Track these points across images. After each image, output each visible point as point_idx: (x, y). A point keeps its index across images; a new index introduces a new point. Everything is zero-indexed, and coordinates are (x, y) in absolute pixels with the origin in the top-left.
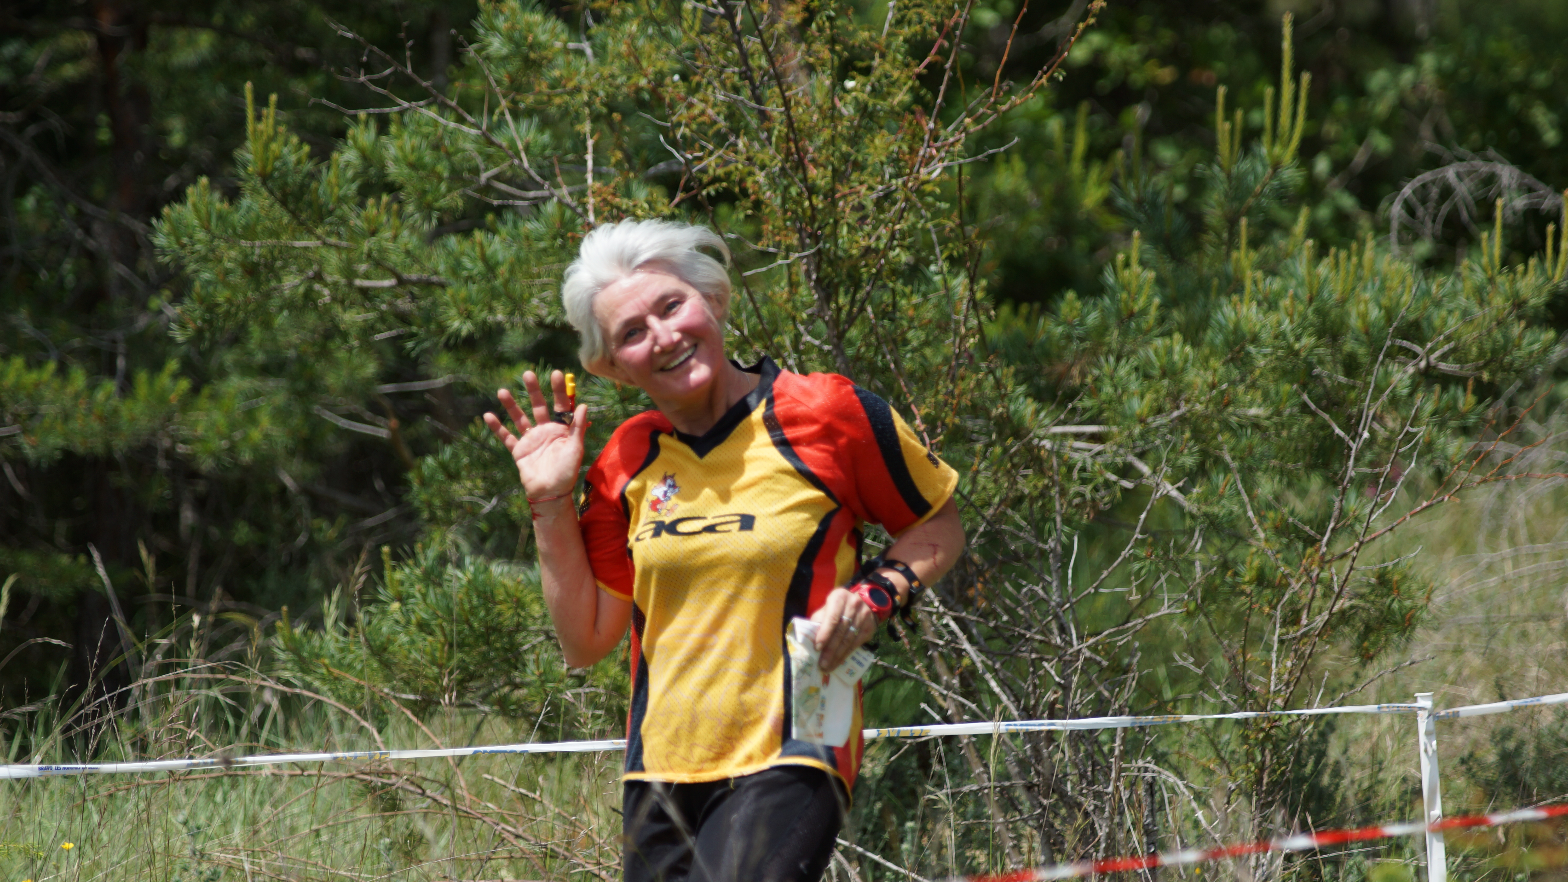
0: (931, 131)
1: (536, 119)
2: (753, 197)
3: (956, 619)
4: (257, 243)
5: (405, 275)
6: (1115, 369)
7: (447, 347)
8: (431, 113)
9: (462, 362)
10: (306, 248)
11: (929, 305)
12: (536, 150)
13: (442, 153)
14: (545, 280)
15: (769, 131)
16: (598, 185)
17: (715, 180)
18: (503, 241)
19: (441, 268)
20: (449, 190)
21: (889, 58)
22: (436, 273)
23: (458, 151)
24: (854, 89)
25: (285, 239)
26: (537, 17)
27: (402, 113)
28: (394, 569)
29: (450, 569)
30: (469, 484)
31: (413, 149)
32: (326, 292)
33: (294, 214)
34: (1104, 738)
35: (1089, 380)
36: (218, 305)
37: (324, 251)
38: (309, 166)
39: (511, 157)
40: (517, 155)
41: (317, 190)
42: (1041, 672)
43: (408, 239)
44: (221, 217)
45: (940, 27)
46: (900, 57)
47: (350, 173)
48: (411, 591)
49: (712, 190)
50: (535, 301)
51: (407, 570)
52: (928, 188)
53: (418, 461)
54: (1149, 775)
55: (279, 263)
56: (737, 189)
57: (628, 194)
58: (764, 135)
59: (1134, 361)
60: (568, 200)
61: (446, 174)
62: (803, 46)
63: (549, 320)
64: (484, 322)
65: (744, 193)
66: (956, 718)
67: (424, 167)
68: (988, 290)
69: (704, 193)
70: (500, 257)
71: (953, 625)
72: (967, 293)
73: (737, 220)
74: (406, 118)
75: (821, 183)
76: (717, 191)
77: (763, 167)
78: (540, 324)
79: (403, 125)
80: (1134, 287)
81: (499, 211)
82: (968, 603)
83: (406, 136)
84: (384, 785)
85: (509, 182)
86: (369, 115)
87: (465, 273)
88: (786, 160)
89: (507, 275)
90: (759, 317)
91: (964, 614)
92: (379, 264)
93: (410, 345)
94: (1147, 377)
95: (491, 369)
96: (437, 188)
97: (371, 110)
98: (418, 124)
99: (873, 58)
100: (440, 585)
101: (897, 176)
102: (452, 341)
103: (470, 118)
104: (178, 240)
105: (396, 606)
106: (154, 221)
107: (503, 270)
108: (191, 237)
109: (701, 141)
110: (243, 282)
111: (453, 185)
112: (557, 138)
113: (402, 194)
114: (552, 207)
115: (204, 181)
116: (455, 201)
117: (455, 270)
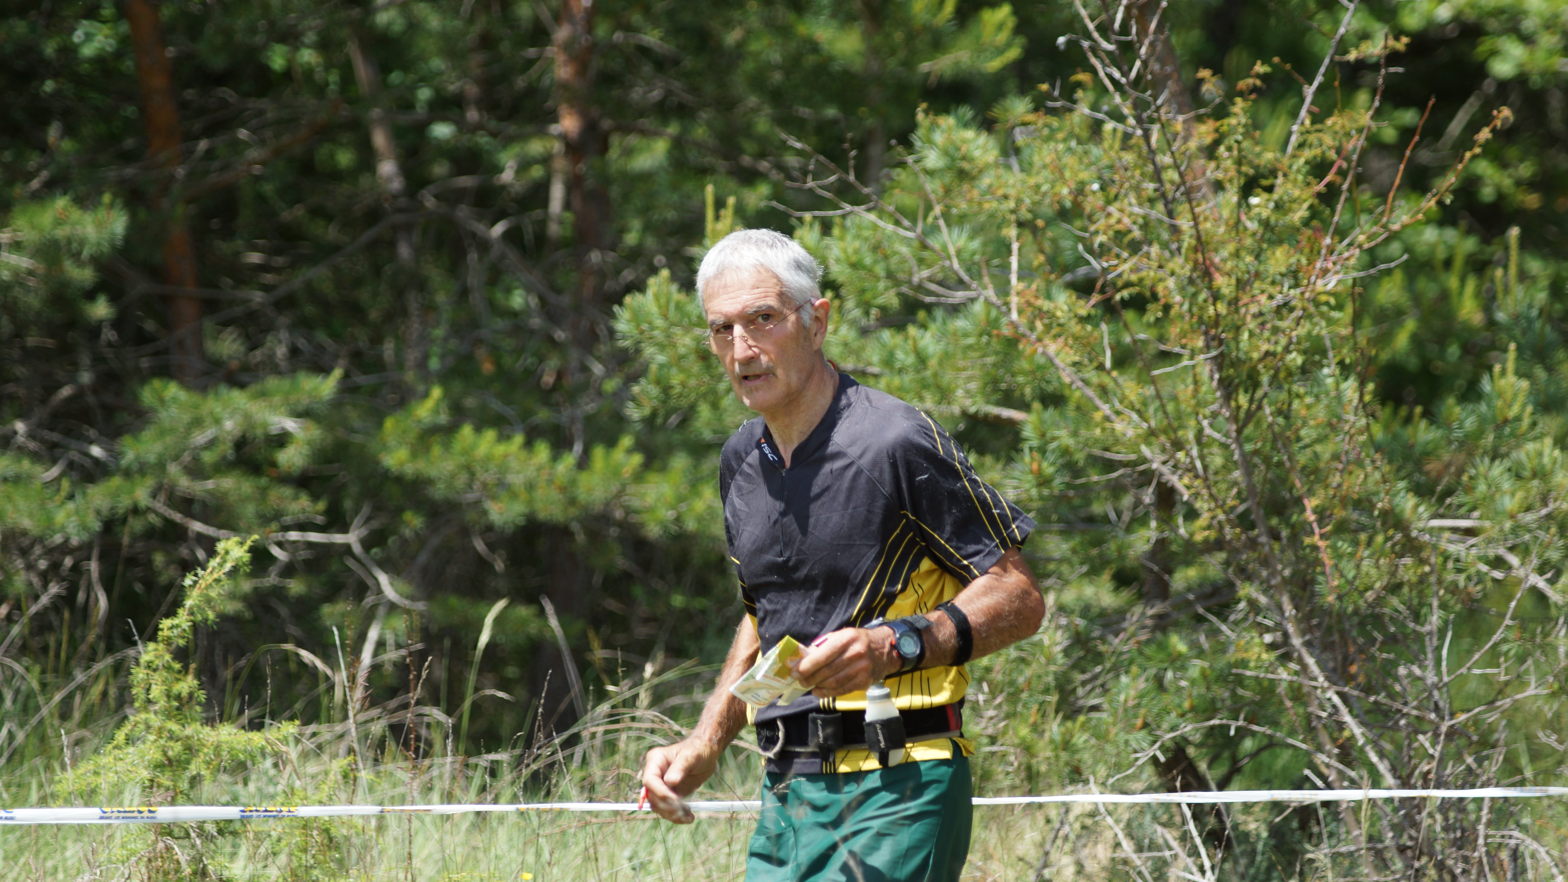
0: (1328, 247)
1: (967, 227)
2: (1163, 301)
3: (1339, 693)
6: (1490, 468)
8: (872, 217)
11: (1321, 406)
12: (966, 255)
13: (880, 256)
14: (969, 373)
15: (1179, 241)
16: (1022, 286)
17: (1128, 285)
18: (933, 336)
19: (875, 359)
20: (886, 289)
21: (1292, 177)
22: (870, 364)
23: (895, 253)
24: (1258, 206)
26: (970, 134)
27: (844, 216)
31: (855, 251)
34: (1471, 807)
35: (1465, 478)
36: (672, 387)
39: (943, 260)
40: (949, 258)
42: (1416, 745)
43: (846, 332)
44: (679, 306)
45: (1339, 151)
46: (1300, 177)
49: (1125, 294)
50: (960, 393)
52: (1323, 298)
54: (1513, 842)
56: (1148, 294)
57: (1049, 297)
58: (1174, 246)
59: (1507, 463)
60: (994, 298)
61: (882, 274)
62: (1212, 165)
63: (972, 410)
65: (1155, 297)
66: (1337, 784)
67: (864, 267)
68: (1376, 393)
69: (1118, 297)
70: (930, 349)
71: (1336, 700)
72: (1356, 396)
73: (1148, 323)
74: (848, 222)
75: (1225, 291)
76: (1130, 295)
77: (1173, 274)
78: (965, 414)
79: (844, 228)
80: (1509, 395)
81: (929, 308)
82: (1349, 678)
83: (849, 237)
85: (941, 283)
86: (815, 217)
87: (898, 365)
88: (1194, 269)
89: (937, 367)
90: (1165, 413)
91: (1346, 689)
94: (1519, 477)
96: (876, 288)
97: (818, 213)
98: (860, 227)
99: (1276, 177)
101: (1296, 285)
103: (906, 223)
104: (638, 326)
106: (616, 308)
107: (933, 363)
108: (650, 323)
109: (1116, 250)
110: (696, 367)
111: (889, 283)
112: (985, 244)
113: (843, 292)
114: (978, 308)
115: (665, 273)
116: (891, 299)
117: (889, 361)
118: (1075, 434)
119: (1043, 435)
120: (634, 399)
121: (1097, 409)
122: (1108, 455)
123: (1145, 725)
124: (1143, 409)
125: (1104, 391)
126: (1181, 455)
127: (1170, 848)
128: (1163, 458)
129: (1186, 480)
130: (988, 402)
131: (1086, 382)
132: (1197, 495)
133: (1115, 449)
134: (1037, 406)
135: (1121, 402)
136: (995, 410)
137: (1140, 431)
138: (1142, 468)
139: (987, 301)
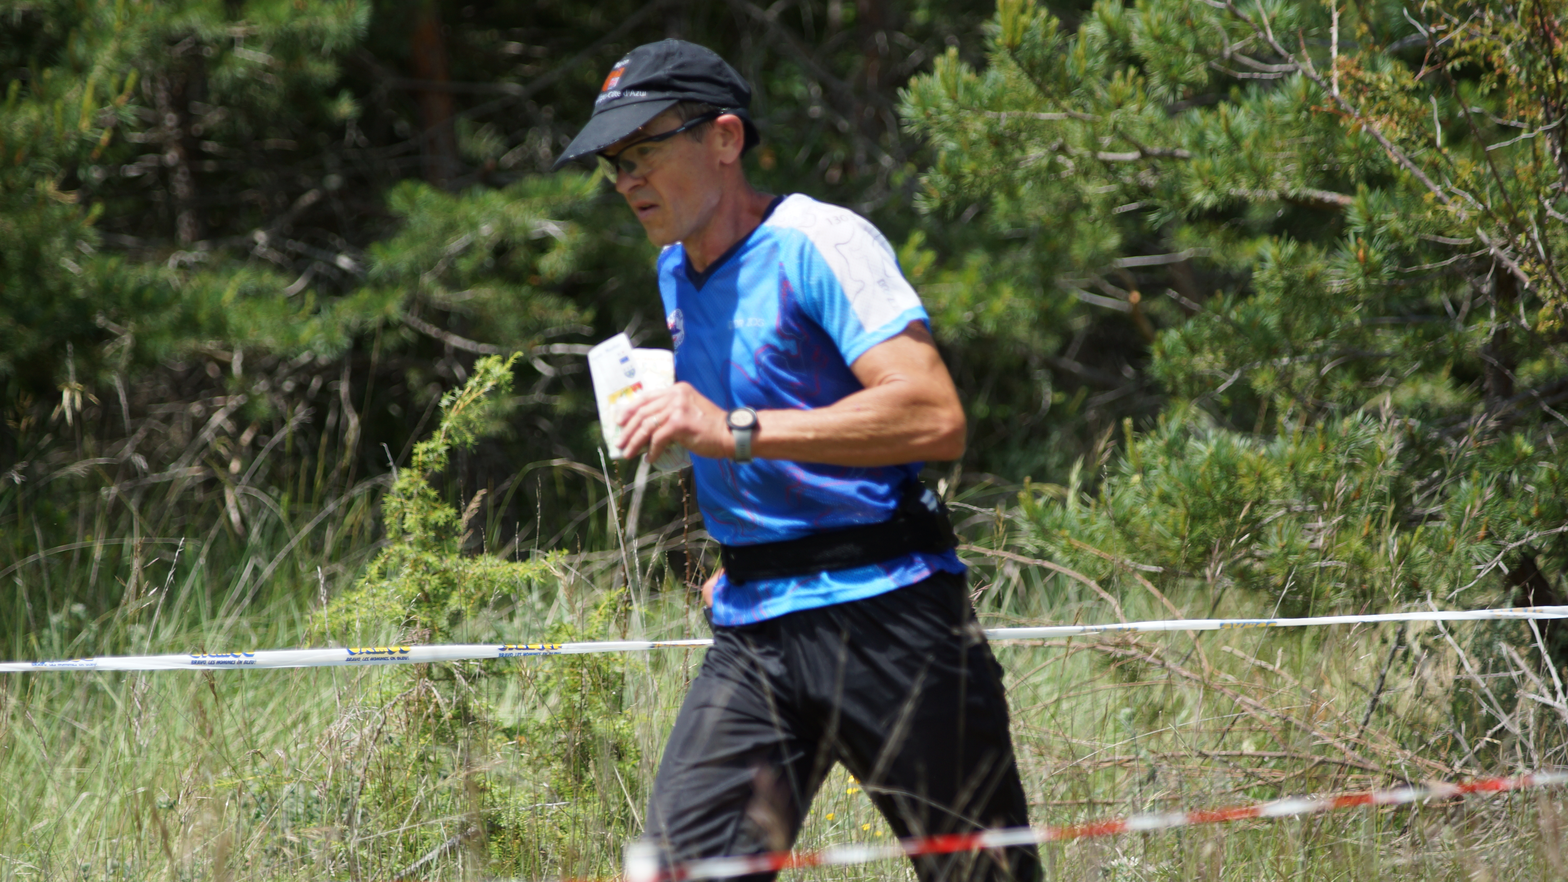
2: (1498, 71)
4: (1004, 114)
5: (1149, 148)
7: (1190, 220)
9: (1204, 235)
10: (1051, 121)
12: (1281, 24)
13: (1187, 26)
14: (1288, 153)
15: (1515, 5)
16: (1343, 58)
17: (1460, 54)
18: (1247, 114)
19: (1185, 141)
20: (1194, 64)
22: (1179, 146)
23: (1203, 24)
25: (1030, 113)
28: (1136, 440)
29: (1192, 442)
30: (1210, 357)
31: (1160, 23)
32: (1070, 164)
33: (1040, 87)
36: (963, 177)
37: (1068, 123)
38: (1055, 40)
39: (1256, 30)
40: (1263, 29)
41: (1064, 63)
43: (1152, 112)
44: (968, 88)
47: (1097, 47)
48: (1153, 462)
49: (1457, 63)
50: (1277, 175)
51: (1149, 442)
53: (1159, 334)
55: (1023, 136)
56: (1482, 64)
57: (1374, 68)
58: (1510, 9)
60: (1313, 73)
61: (1190, 47)
63: (1292, 193)
64: (1228, 196)
65: (1490, 67)
67: (1169, 40)
69: (1449, 67)
70: (1244, 129)
73: (1482, 94)
76: (1462, 65)
77: (1508, 41)
78: (1283, 197)
81: (1242, 84)
83: (1151, 9)
84: (1124, 657)
85: (1254, 57)
87: (1209, 146)
88: (1532, 34)
89: (1252, 147)
90: (1504, 192)
92: (1124, 137)
93: (1153, 217)
95: (1234, 242)
96: (1183, 62)
100: (1182, 457)
102: (1195, 214)
104: (925, 110)
105: (1136, 478)
106: (901, 91)
107: (1247, 143)
108: (938, 107)
109: (1446, 15)
110: (988, 153)
111: (1198, 58)
112: (1302, 13)
113: (1148, 68)
114: (1296, 81)
115: (953, 51)
116: (1200, 74)
117: (1199, 143)
118: (1405, 217)
119: (1370, 219)
120: (922, 190)
121: (1428, 190)
122: (1441, 239)
123: (1489, 535)
124: (1477, 189)
125: (1435, 170)
126: (1521, 238)
127: (1518, 668)
128: (1502, 241)
129: (1527, 266)
130: (1308, 185)
131: (1416, 162)
132: (1539, 282)
133: (1449, 233)
134: (1362, 187)
135: (1454, 182)
136: (1317, 194)
137: (1475, 213)
138: (1478, 253)
139: (1305, 74)
